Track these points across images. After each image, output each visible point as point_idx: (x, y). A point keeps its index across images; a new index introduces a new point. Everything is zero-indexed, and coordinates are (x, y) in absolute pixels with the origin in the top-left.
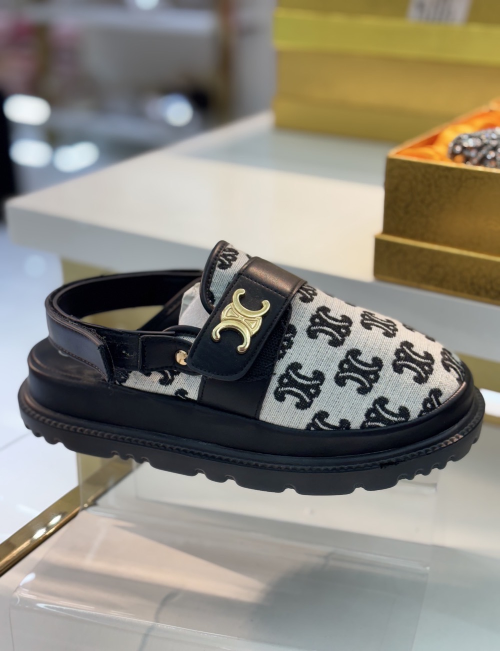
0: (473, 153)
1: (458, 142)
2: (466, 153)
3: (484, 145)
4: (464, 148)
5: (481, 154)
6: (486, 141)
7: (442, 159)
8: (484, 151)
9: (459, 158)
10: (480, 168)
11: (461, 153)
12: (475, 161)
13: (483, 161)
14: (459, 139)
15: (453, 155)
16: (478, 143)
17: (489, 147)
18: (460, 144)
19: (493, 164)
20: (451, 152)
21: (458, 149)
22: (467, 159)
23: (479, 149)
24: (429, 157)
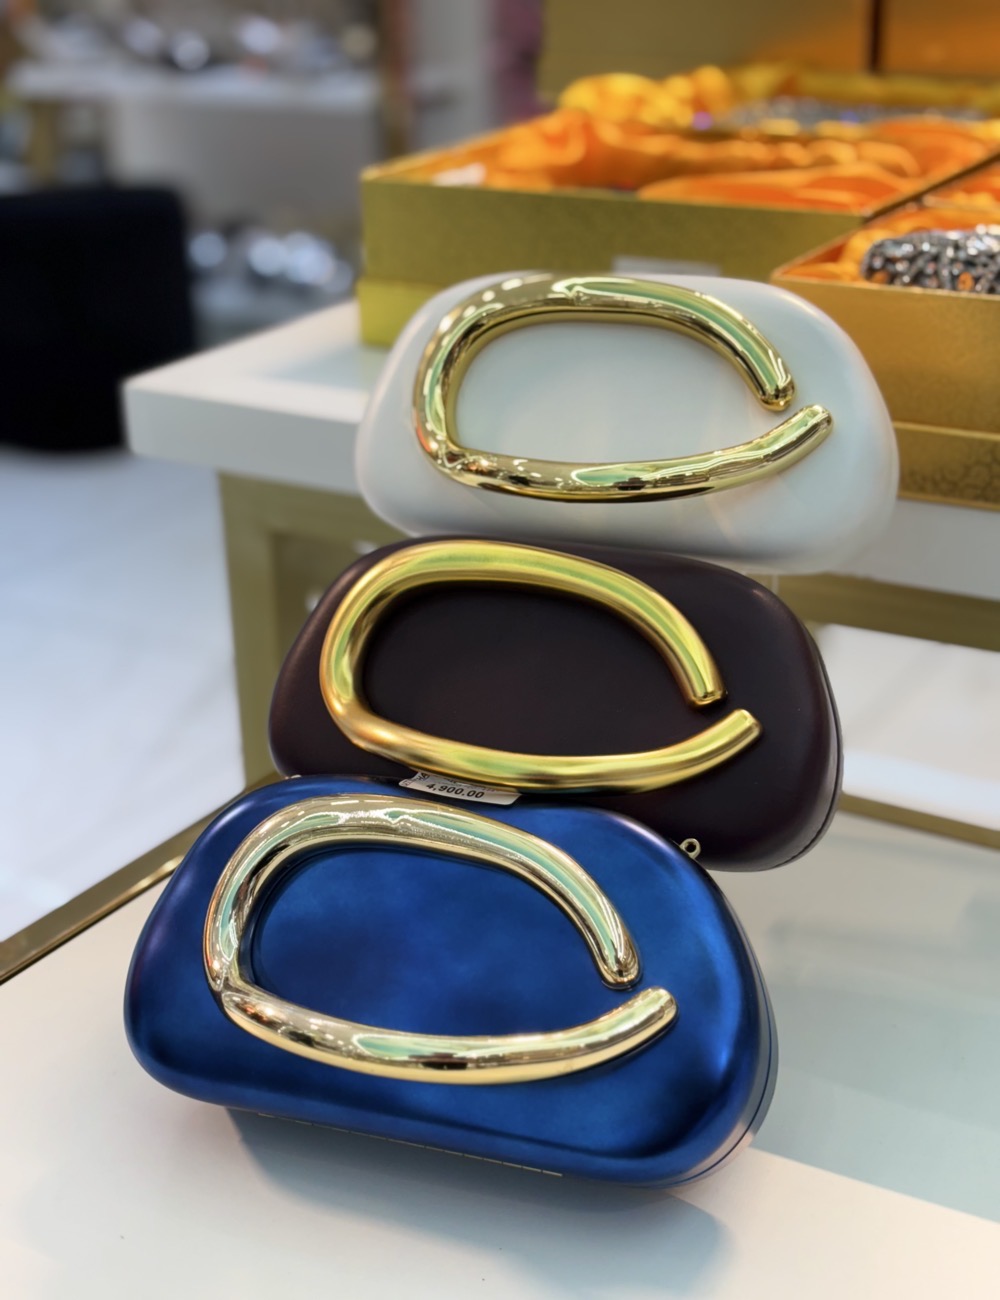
0: (900, 267)
1: (877, 250)
2: (890, 268)
3: (919, 254)
4: (889, 260)
5: (914, 269)
7: (854, 279)
8: (920, 263)
9: (879, 276)
10: (917, 290)
11: (883, 268)
12: (906, 279)
13: (918, 279)
14: (881, 246)
15: (870, 272)
16: (909, 250)
17: (927, 257)
18: (880, 255)
19: (933, 282)
20: (865, 267)
21: (878, 263)
22: (893, 278)
23: (912, 259)
24: (835, 276)
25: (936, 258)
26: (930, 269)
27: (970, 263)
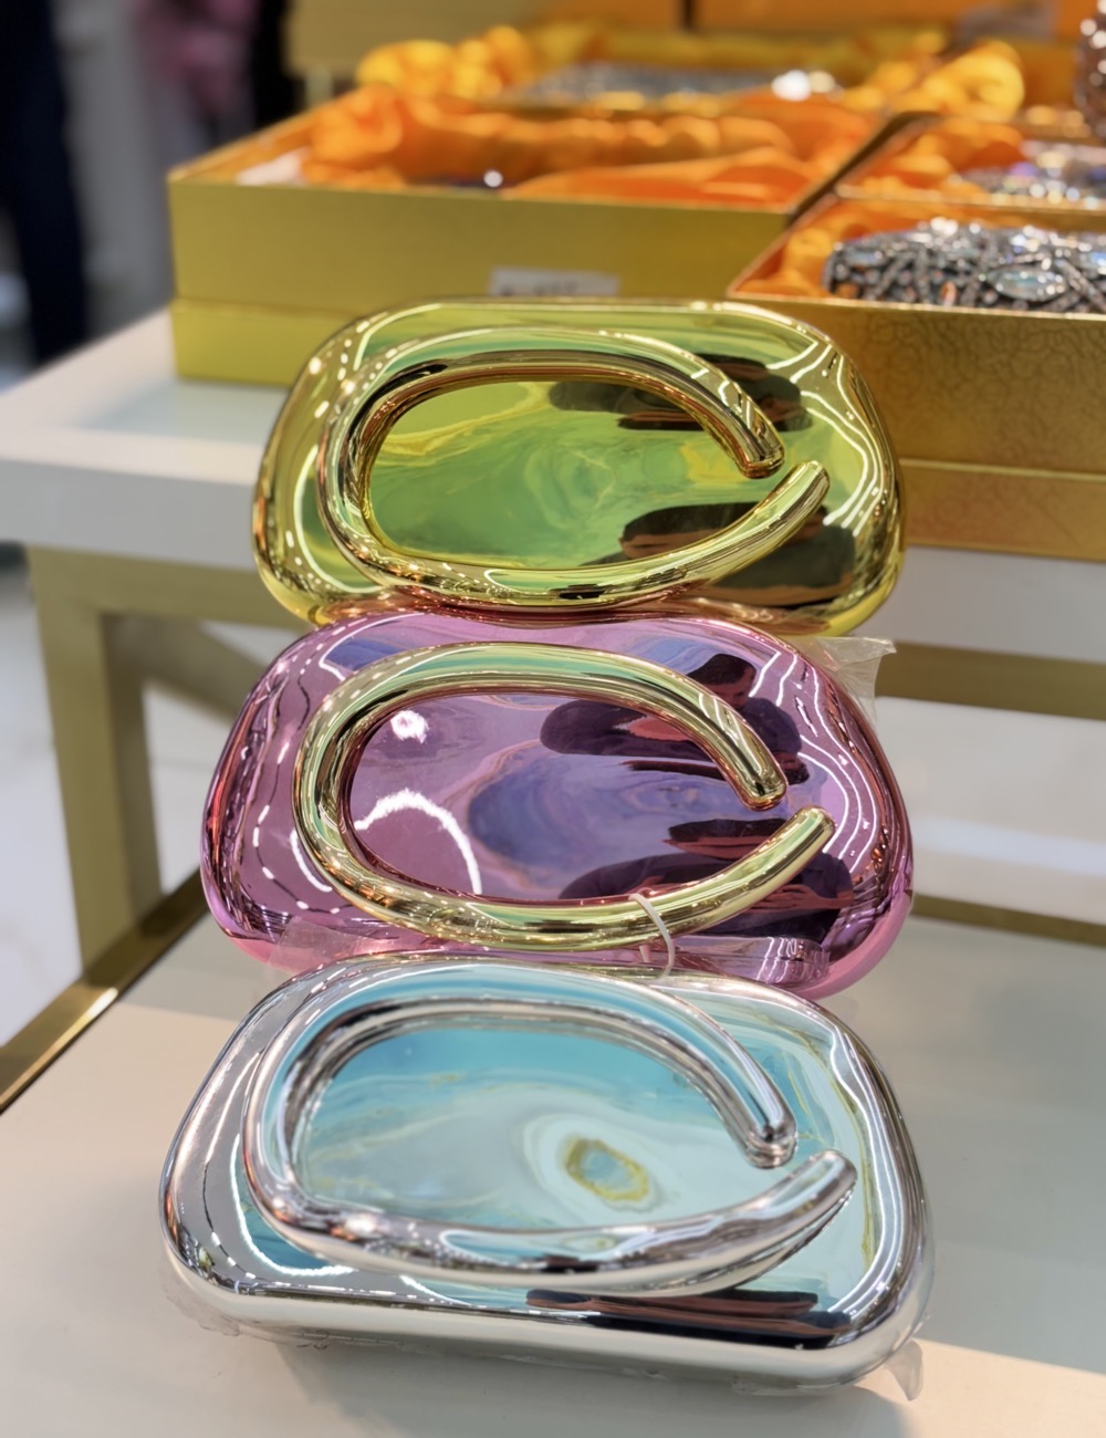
0: (872, 277)
1: (839, 258)
2: (858, 279)
3: (891, 261)
4: (855, 270)
5: (886, 283)
6: (890, 254)
8: (892, 273)
9: (844, 289)
10: (889, 304)
11: (849, 278)
12: (879, 291)
13: (887, 294)
14: (842, 254)
15: (834, 285)
16: (877, 258)
17: (900, 264)
18: (844, 262)
19: (911, 295)
20: (830, 279)
21: (842, 272)
22: (861, 293)
23: (883, 268)
25: (910, 266)
26: (905, 278)
27: (951, 271)
